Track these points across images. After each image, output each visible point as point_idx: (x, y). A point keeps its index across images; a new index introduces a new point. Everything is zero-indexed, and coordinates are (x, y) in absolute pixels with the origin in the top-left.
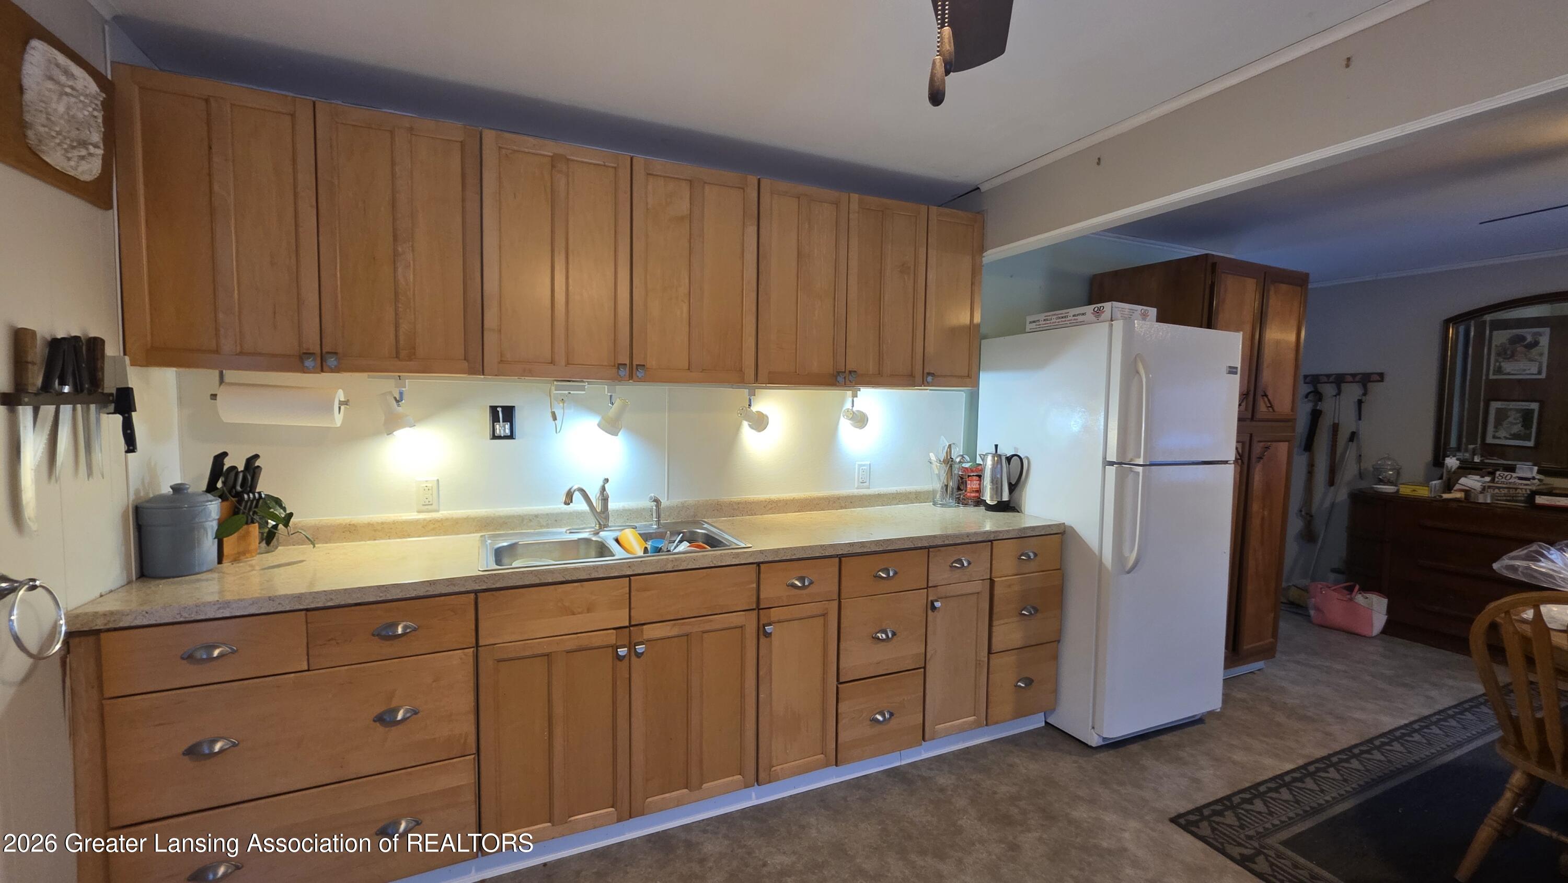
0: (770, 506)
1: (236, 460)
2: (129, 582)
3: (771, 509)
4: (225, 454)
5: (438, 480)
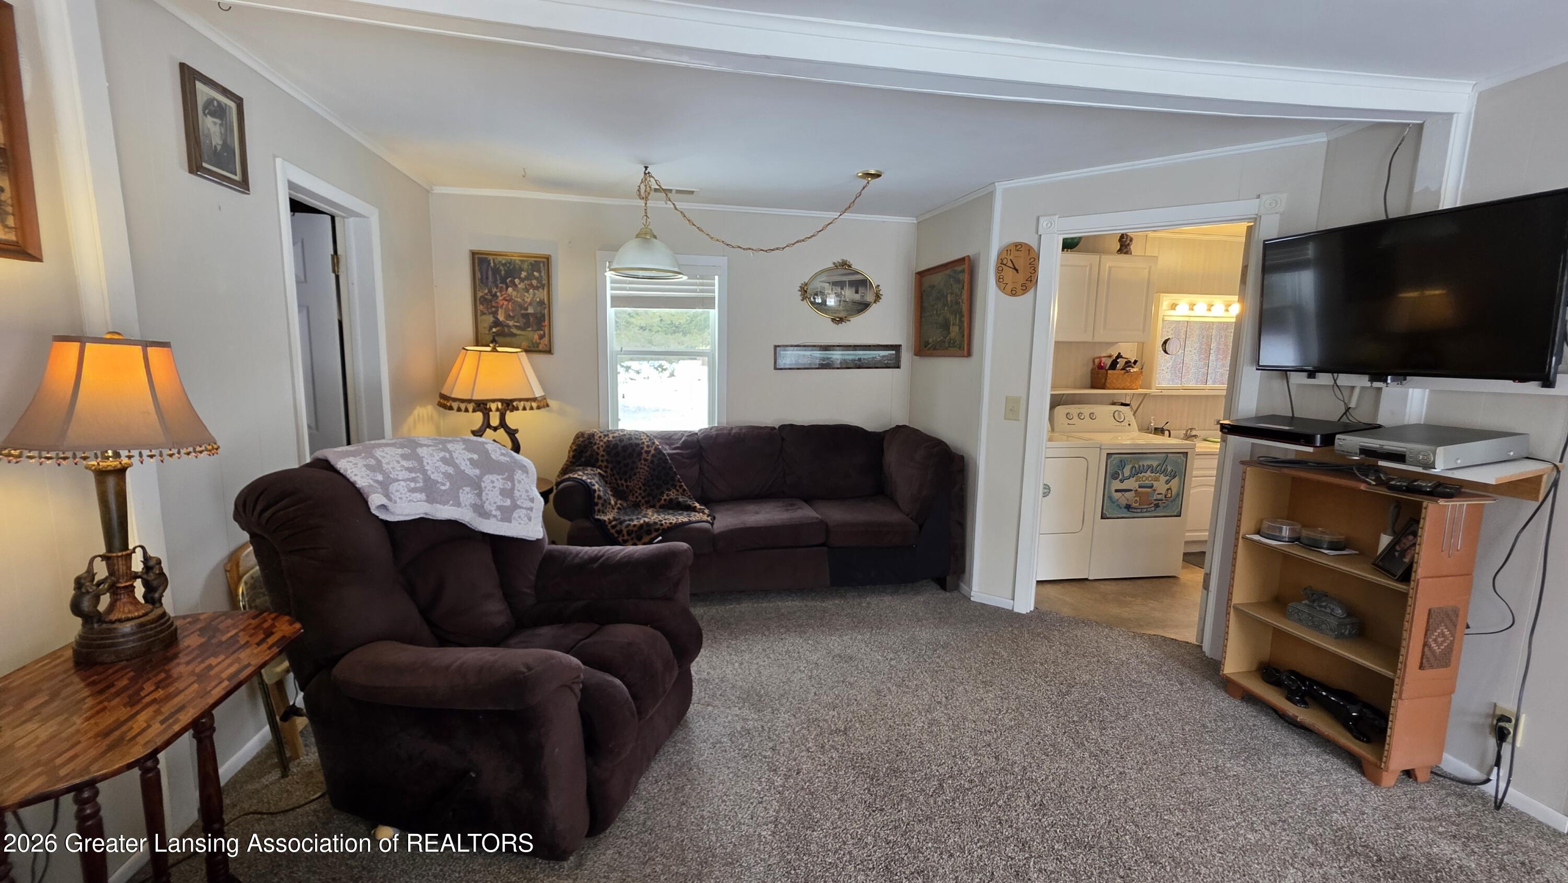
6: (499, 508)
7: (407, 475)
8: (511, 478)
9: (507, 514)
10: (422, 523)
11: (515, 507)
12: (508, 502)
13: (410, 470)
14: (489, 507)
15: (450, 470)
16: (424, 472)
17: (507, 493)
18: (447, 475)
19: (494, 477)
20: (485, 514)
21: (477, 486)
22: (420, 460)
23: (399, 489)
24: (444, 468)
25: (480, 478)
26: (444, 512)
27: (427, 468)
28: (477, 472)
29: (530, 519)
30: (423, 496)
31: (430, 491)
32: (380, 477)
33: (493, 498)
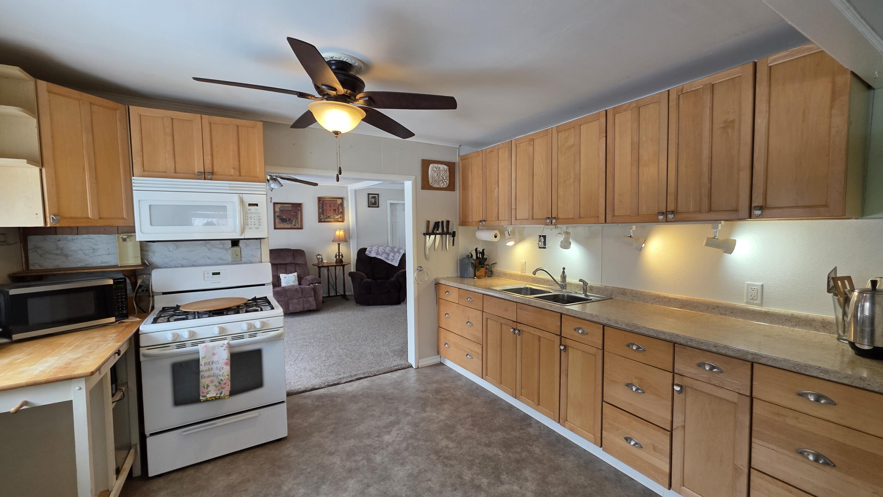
0: (658, 300)
1: (480, 249)
2: (458, 277)
3: (658, 301)
4: (477, 248)
5: (525, 262)
6: (391, 259)
7: (375, 250)
8: (395, 254)
9: (392, 260)
10: (375, 258)
11: (394, 259)
12: (393, 258)
13: (375, 249)
14: (389, 258)
15: (383, 251)
16: (378, 250)
17: (393, 257)
18: (382, 251)
19: (392, 253)
20: (389, 260)
21: (388, 255)
22: (378, 248)
23: (373, 252)
24: (382, 250)
25: (390, 253)
26: (379, 257)
27: (379, 250)
28: (390, 252)
29: (396, 262)
30: (375, 254)
31: (377, 253)
32: (371, 250)
33: (391, 257)
